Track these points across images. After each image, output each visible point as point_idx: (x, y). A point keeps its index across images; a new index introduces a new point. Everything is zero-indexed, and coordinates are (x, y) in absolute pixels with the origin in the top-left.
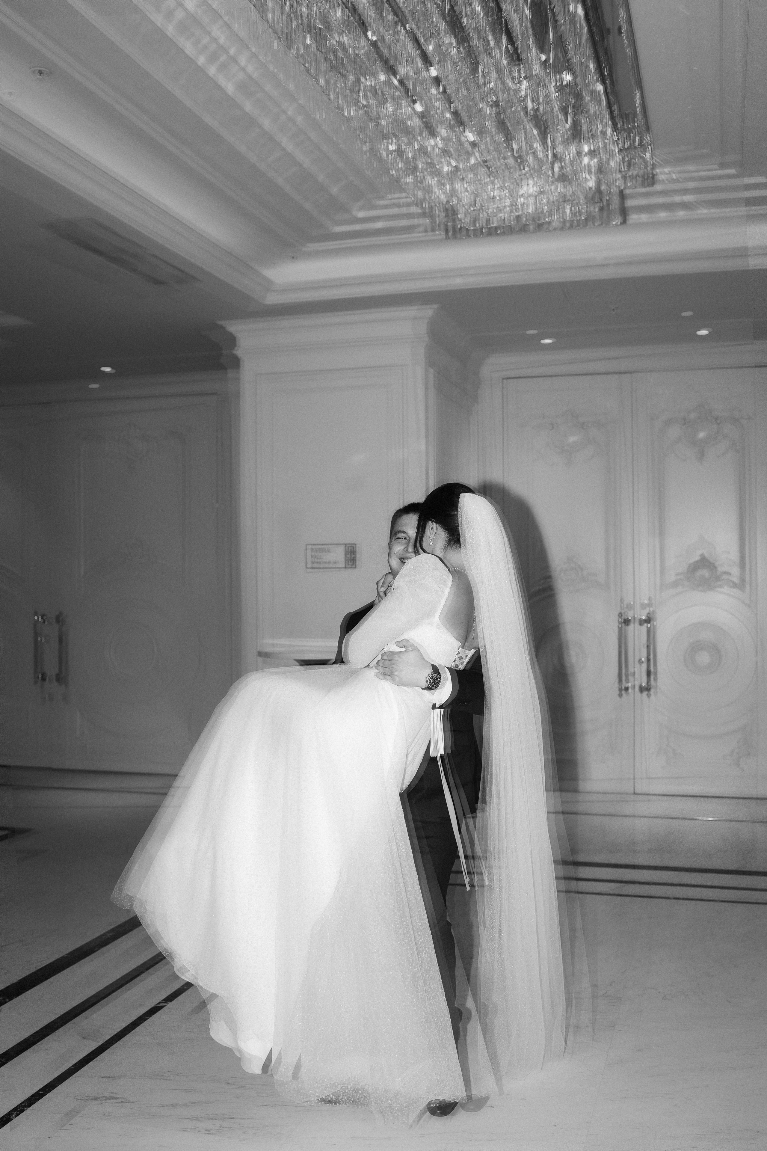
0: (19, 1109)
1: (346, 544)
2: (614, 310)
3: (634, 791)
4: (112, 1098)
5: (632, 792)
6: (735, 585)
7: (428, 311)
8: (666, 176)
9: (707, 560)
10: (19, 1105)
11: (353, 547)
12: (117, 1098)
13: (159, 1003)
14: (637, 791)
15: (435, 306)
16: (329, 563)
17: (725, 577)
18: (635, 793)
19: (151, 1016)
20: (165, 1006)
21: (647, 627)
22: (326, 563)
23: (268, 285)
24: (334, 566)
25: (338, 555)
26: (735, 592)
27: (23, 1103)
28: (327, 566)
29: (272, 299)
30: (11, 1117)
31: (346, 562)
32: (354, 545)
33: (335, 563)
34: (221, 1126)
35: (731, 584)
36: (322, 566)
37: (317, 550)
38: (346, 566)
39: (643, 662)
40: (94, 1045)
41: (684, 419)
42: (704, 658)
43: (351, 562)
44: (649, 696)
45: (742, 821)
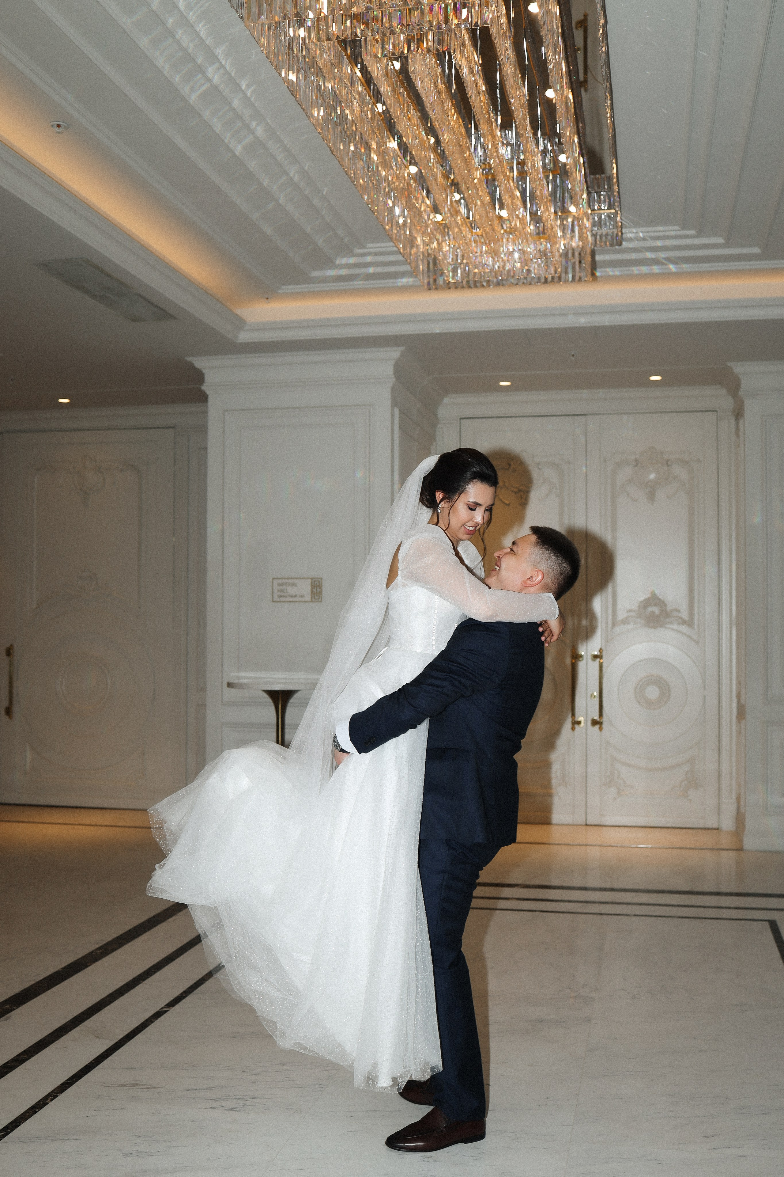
0: (53, 1095)
1: (312, 579)
2: (573, 355)
3: (586, 822)
4: (136, 1085)
5: (584, 823)
6: (684, 622)
7: (395, 353)
8: (634, 235)
9: (657, 598)
10: (52, 1092)
11: (319, 581)
12: (140, 1085)
13: (162, 1008)
14: (588, 823)
15: (402, 348)
16: (296, 596)
17: (675, 614)
18: (586, 825)
19: (157, 1019)
20: (167, 1011)
21: (600, 662)
22: (292, 596)
23: (240, 323)
24: (300, 599)
25: (304, 588)
26: (684, 628)
27: (54, 1090)
28: (294, 599)
29: (244, 337)
30: (47, 1101)
31: (312, 595)
32: (320, 580)
33: (301, 596)
34: (244, 1105)
35: (680, 621)
36: (287, 599)
37: (282, 585)
38: (312, 599)
39: (595, 696)
40: (108, 1044)
41: (636, 461)
42: (652, 692)
43: (317, 596)
44: (601, 729)
45: (691, 849)
